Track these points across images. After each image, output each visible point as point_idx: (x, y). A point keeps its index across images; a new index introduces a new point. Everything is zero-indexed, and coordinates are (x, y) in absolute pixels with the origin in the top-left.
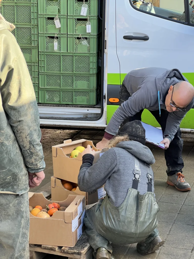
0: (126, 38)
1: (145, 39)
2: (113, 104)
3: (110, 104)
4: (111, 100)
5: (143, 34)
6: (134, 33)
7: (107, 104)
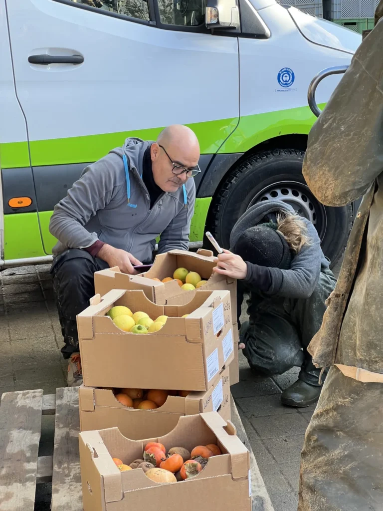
0: (33, 60)
1: (76, 60)
2: (18, 211)
3: (12, 211)
4: (14, 203)
5: (68, 50)
6: (51, 49)
7: (5, 213)
